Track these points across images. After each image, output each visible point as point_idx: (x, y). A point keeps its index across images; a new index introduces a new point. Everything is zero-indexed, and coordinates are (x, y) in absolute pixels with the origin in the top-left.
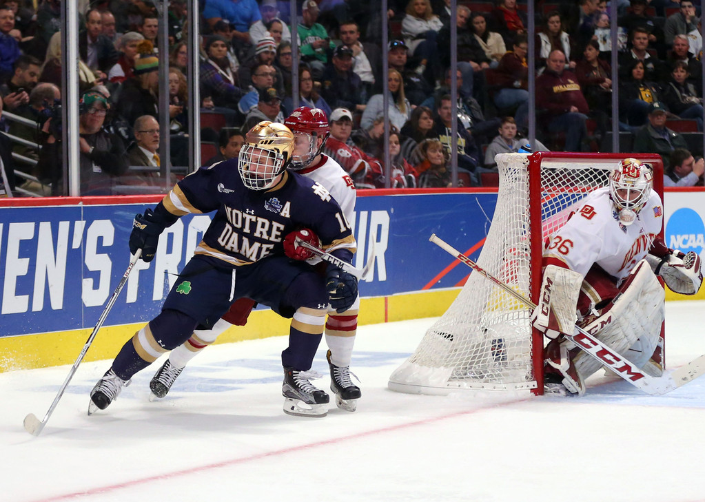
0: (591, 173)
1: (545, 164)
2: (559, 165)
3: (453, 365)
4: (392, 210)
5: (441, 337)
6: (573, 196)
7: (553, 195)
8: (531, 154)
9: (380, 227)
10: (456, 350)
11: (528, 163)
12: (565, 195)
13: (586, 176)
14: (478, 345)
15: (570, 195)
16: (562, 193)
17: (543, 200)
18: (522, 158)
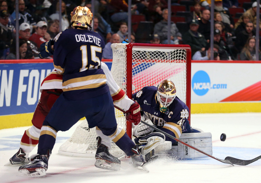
1: (135, 49)
2: (142, 49)
3: (89, 143)
5: (84, 130)
6: (148, 64)
7: (138, 64)
10: (91, 136)
11: (126, 48)
12: (144, 64)
16: (143, 63)
17: (134, 66)
18: (123, 46)
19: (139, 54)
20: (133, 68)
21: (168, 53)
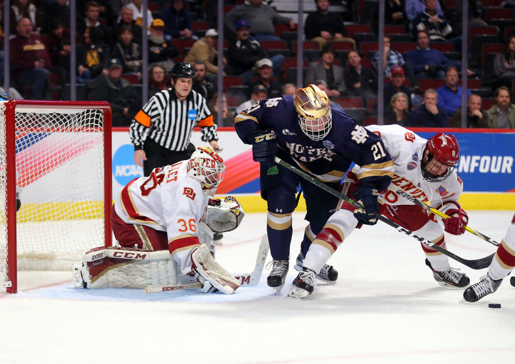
0: (55, 116)
1: (19, 110)
2: (30, 110)
6: (40, 135)
7: (24, 134)
8: (7, 102)
11: (5, 109)
12: (34, 134)
13: (51, 119)
15: (37, 134)
16: (31, 133)
19: (25, 118)
21: (73, 115)
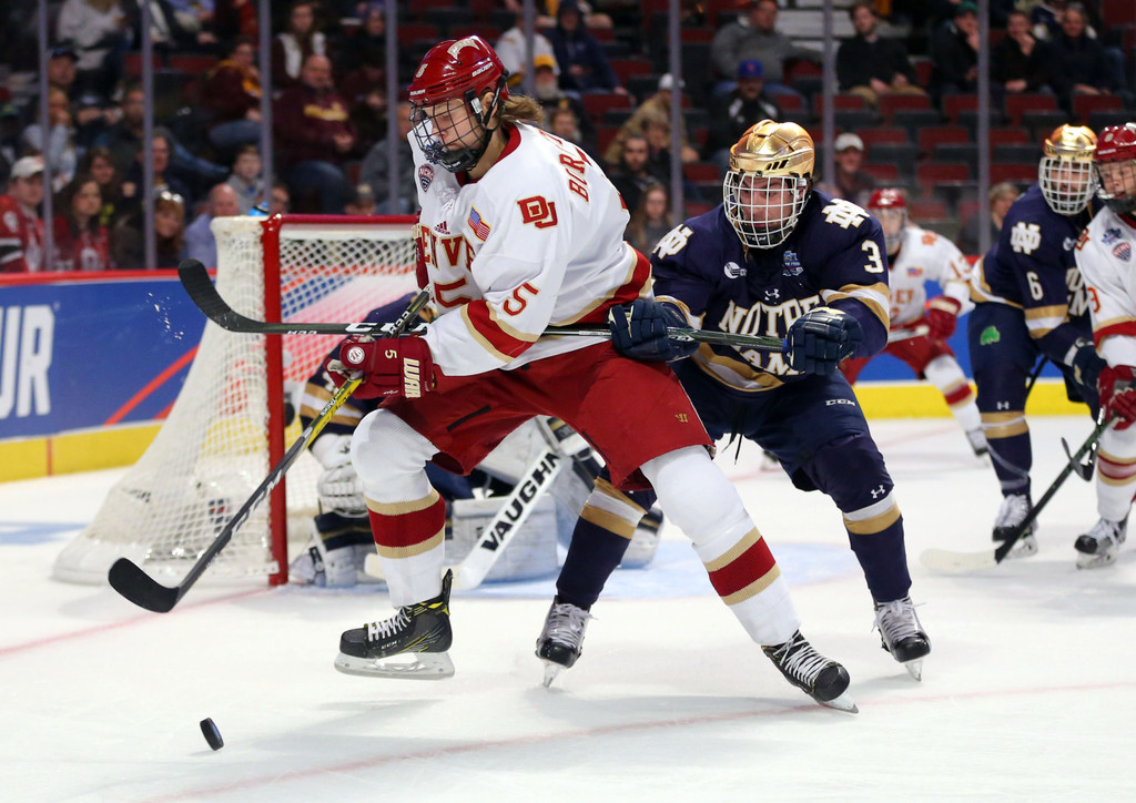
0: (359, 245)
1: (288, 234)
2: (310, 234)
3: (150, 539)
4: (57, 306)
5: (133, 499)
6: (331, 281)
7: (300, 281)
8: (265, 218)
9: (38, 332)
10: (154, 516)
11: (261, 232)
12: (320, 280)
13: (352, 250)
14: (187, 508)
15: (326, 279)
16: (314, 277)
17: (285, 288)
18: (251, 224)
19: (301, 249)
20: (283, 293)
21: (393, 243)
